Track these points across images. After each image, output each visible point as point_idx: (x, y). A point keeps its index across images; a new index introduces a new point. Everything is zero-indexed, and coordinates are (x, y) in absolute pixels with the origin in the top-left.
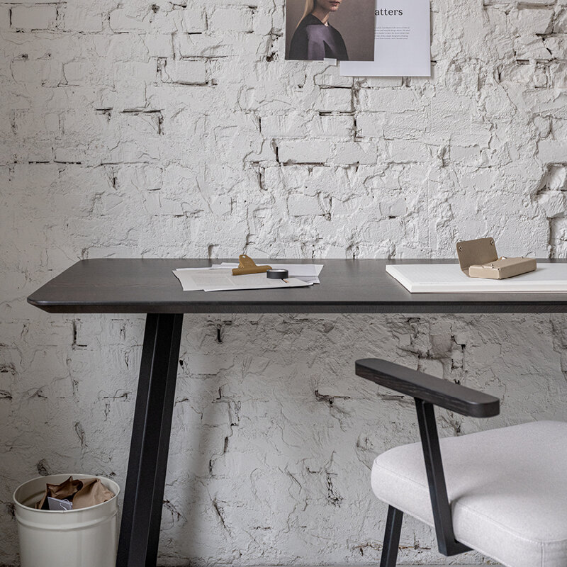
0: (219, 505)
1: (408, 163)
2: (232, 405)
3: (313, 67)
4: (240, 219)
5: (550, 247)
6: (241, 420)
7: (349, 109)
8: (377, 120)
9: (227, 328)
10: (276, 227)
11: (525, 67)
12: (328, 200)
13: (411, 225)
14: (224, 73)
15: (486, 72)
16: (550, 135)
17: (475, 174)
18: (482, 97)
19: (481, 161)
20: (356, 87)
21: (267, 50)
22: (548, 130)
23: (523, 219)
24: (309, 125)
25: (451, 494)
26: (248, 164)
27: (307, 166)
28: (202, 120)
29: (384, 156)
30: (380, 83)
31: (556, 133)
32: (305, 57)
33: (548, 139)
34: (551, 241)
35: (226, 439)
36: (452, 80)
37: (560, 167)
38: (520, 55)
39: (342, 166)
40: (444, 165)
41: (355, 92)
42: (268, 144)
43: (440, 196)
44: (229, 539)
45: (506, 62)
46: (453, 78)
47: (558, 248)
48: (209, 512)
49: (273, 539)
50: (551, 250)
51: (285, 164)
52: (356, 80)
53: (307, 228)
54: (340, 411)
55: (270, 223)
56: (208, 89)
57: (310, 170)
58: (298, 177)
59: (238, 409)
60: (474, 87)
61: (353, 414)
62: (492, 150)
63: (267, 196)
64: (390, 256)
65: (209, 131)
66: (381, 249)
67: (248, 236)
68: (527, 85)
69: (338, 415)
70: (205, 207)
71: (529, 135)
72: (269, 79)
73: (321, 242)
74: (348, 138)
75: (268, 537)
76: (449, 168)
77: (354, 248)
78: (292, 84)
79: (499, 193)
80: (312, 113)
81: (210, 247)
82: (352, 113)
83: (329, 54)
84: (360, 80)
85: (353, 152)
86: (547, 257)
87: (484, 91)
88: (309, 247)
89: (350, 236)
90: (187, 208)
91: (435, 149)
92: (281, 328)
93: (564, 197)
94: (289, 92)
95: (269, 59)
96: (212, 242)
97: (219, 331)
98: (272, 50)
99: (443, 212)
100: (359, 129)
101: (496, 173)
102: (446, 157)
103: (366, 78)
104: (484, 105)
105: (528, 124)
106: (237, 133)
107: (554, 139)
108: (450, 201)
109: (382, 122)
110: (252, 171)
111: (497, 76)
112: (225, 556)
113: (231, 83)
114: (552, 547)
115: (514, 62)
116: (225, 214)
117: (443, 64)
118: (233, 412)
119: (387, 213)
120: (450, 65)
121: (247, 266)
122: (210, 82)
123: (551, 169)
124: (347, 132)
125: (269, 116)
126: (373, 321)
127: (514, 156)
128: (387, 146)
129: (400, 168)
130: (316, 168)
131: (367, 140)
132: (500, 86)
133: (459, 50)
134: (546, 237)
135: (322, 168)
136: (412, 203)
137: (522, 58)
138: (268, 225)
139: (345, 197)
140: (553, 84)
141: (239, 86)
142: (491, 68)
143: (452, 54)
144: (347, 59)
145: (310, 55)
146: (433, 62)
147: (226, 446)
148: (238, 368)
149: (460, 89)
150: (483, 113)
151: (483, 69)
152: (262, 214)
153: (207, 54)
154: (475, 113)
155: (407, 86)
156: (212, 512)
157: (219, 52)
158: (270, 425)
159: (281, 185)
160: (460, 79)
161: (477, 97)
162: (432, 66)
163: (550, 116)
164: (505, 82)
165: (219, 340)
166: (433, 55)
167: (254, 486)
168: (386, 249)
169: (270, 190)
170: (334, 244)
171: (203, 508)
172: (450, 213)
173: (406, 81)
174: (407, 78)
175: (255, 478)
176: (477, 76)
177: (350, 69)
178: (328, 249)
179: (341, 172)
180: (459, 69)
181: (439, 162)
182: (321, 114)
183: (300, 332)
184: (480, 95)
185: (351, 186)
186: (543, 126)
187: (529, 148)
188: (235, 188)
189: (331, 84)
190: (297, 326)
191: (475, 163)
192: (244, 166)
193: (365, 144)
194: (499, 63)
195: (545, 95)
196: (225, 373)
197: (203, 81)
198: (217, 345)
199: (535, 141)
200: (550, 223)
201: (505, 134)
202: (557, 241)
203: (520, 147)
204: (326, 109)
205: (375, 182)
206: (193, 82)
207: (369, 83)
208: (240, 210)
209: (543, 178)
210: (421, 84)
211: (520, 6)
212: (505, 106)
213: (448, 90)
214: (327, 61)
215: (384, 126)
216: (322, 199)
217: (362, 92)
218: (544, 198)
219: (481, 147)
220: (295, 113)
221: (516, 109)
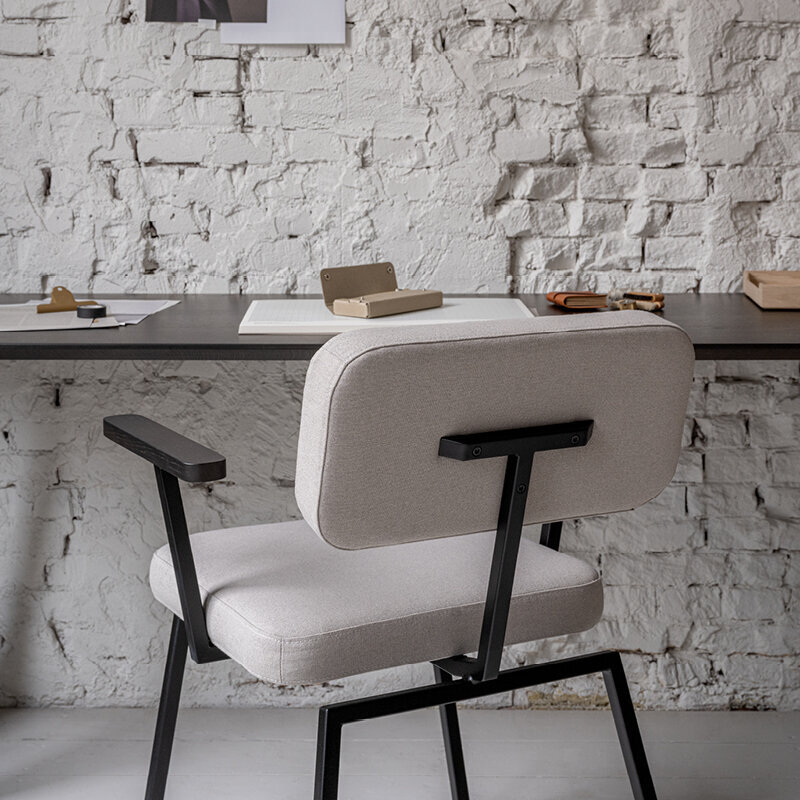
0: (58, 627)
1: (315, 162)
2: (75, 493)
3: (185, 31)
4: (83, 239)
5: (510, 278)
6: (87, 511)
7: (234, 88)
8: (272, 103)
9: (67, 388)
10: (132, 249)
11: (478, 31)
12: (205, 213)
13: (318, 247)
14: (65, 39)
15: (423, 36)
16: (514, 124)
17: (407, 177)
18: (418, 71)
19: (415, 159)
20: (245, 58)
21: (122, 8)
22: (510, 115)
23: (472, 238)
24: (178, 110)
26: (96, 164)
27: (176, 168)
28: (32, 105)
29: (282, 152)
30: (277, 53)
31: (522, 120)
32: (173, 18)
33: (510, 129)
34: (513, 269)
35: (67, 539)
36: (375, 49)
37: (526, 169)
38: (472, 13)
39: (224, 166)
40: (364, 164)
41: (243, 64)
42: (122, 137)
43: (359, 208)
44: (69, 670)
45: (452, 23)
46: (376, 45)
47: (522, 281)
48: (43, 635)
49: (129, 671)
50: (513, 281)
51: (148, 164)
52: (244, 49)
53: (177, 251)
54: (221, 501)
55: (125, 244)
56: (41, 61)
57: (181, 173)
58: (164, 181)
59: (81, 497)
60: (406, 58)
61: (238, 504)
62: (431, 143)
63: (120, 206)
64: (288, 291)
65: (43, 118)
66: (276, 281)
67: (95, 262)
68: (481, 54)
69: (217, 506)
70: (36, 222)
71: (481, 123)
72: (124, 48)
73: (196, 271)
74: (232, 128)
75: (123, 670)
76: (372, 170)
77: (241, 279)
78: (154, 54)
79: (440, 203)
80: (182, 94)
81: (44, 279)
82: (238, 92)
83: (206, 14)
84: (250, 49)
85: (238, 147)
86: (505, 290)
87: (420, 63)
88: (180, 277)
89: (234, 262)
90: (12, 224)
91: (351, 143)
92: (141, 388)
93: (531, 209)
94: (151, 65)
95: (126, 20)
96: (46, 271)
97: (58, 391)
98: (130, 8)
99: (362, 229)
100: (247, 115)
101: (435, 176)
102: (368, 153)
103: (258, 47)
104: (419, 82)
105: (481, 108)
106: (80, 121)
107: (518, 126)
108: (372, 215)
109: (279, 106)
110: (101, 174)
111: (439, 43)
112: (64, 695)
113: (71, 53)
114: (294, 644)
115: (463, 23)
116: (64, 233)
117: (362, 27)
118: (75, 501)
119: (285, 231)
120: (373, 28)
121: (63, 301)
122: (45, 53)
123: (514, 171)
124: (230, 119)
125: (124, 98)
126: (265, 379)
127: (461, 151)
128: (286, 139)
129: (304, 169)
130: (188, 170)
131: (259, 129)
132: (442, 56)
133: (386, 6)
134: (505, 265)
135: (197, 169)
136: (319, 218)
137: (475, 17)
138: (122, 246)
139: (228, 209)
140: (518, 53)
141: (84, 57)
142: (429, 32)
143: (374, 13)
144: (229, 19)
145: (180, 15)
146: (349, 23)
147: (66, 549)
148: (81, 442)
149: (388, 59)
150: (418, 93)
151: (419, 33)
152: (115, 231)
153: (40, 14)
154: (407, 94)
155: (316, 56)
156: (47, 637)
157: (56, 12)
158: (124, 519)
159: (141, 193)
160: (387, 47)
161: (410, 70)
162: (348, 30)
163: (512, 97)
164: (452, 51)
165: (57, 403)
166: (349, 13)
167: (103, 601)
168: (283, 281)
169: (125, 199)
170: (212, 274)
171: (34, 631)
172: (371, 231)
173: (312, 50)
174: (315, 46)
175: (105, 591)
176: (410, 43)
177: (234, 34)
178: (205, 280)
179: (222, 175)
180: (385, 33)
181: (357, 160)
182: (196, 95)
183: (165, 393)
184: (414, 69)
185: (237, 194)
186: (502, 110)
187: (482, 141)
188: (78, 197)
189: (209, 54)
190: (161, 386)
191: (408, 162)
192: (90, 167)
193: (256, 136)
194: (441, 24)
195: (506, 67)
196: (64, 448)
197: (35, 52)
198: (53, 410)
199: (490, 131)
200: (512, 245)
201: (448, 120)
202: (522, 270)
203: (469, 139)
204: (202, 88)
205: (270, 188)
206: (20, 52)
207: (262, 52)
208: (84, 228)
209: (502, 183)
210: (334, 53)
212: (448, 83)
213: (370, 61)
214: (203, 24)
215: (281, 111)
216: (197, 212)
217: (253, 63)
218: (505, 210)
219: (415, 139)
220: (160, 93)
221: (464, 87)
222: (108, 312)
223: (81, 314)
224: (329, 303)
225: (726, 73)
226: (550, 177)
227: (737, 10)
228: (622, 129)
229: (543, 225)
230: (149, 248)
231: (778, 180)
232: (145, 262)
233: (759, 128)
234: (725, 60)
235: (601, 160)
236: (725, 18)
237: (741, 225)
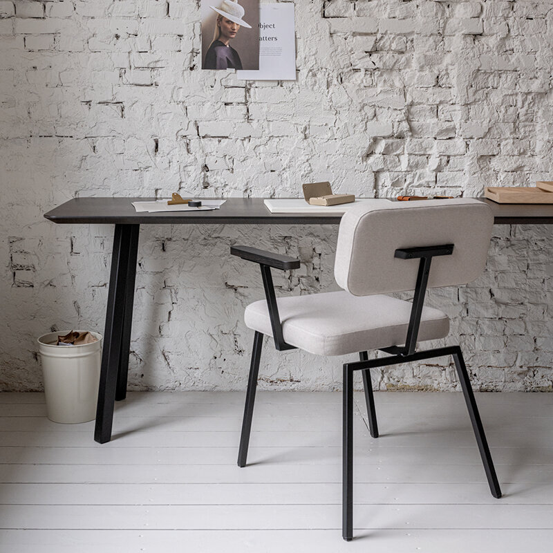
0: (166, 354)
1: (282, 137)
2: (173, 290)
3: (220, 74)
4: (175, 172)
5: (375, 191)
6: (179, 300)
7: (244, 101)
8: (262, 108)
9: (168, 242)
10: (198, 177)
11: (358, 74)
12: (231, 160)
13: (285, 176)
14: (162, 78)
15: (332, 77)
16: (375, 119)
17: (326, 144)
18: (330, 93)
19: (329, 135)
20: (248, 87)
21: (190, 63)
22: (373, 115)
23: (357, 172)
24: (218, 111)
25: (281, 319)
26: (179, 137)
27: (217, 139)
28: (149, 109)
29: (267, 132)
30: (263, 84)
31: (379, 117)
32: (215, 68)
33: (373, 121)
34: (376, 187)
35: (170, 313)
36: (310, 83)
37: (381, 140)
38: (355, 66)
39: (240, 138)
40: (306, 138)
41: (248, 90)
42: (192, 124)
43: (304, 158)
44: (172, 374)
45: (346, 70)
46: (310, 81)
47: (380, 192)
48: (160, 358)
49: (200, 374)
50: (376, 192)
51: (203, 137)
52: (248, 82)
53: (218, 178)
54: (241, 295)
55: (194, 175)
56: (153, 88)
57: (220, 141)
58: (212, 145)
59: (176, 293)
60: (324, 87)
61: (250, 297)
62: (337, 127)
63: (192, 157)
64: (271, 196)
65: (154, 115)
66: (266, 192)
67: (181, 183)
68: (359, 85)
69: (240, 298)
70: (152, 164)
71: (360, 118)
72: (192, 82)
73: (227, 187)
74: (243, 120)
75: (198, 374)
76: (309, 140)
77: (249, 191)
78: (206, 85)
79: (342, 156)
80: (220, 104)
81: (157, 190)
82: (246, 103)
83: (230, 66)
84: (251, 82)
85: (246, 129)
86: (373, 197)
87: (331, 89)
88: (220, 190)
89: (246, 183)
90: (141, 165)
91: (299, 127)
92: (203, 242)
93: (384, 158)
94: (205, 90)
95: (192, 69)
96: (158, 187)
97: (163, 244)
98: (194, 63)
99: (306, 167)
100: (250, 114)
101: (339, 143)
102: (307, 132)
103: (254, 81)
104: (331, 98)
105: (360, 111)
106: (171, 117)
107: (377, 120)
108: (310, 161)
109: (265, 109)
110: (182, 142)
111: (339, 80)
112: (170, 385)
113: (167, 84)
114: (330, 339)
115: (350, 70)
116: (165, 169)
117: (304, 72)
118: (173, 295)
119: (269, 168)
120: (309, 73)
121: (176, 199)
122: (154, 84)
123: (376, 140)
124: (243, 116)
125: (192, 106)
126: (261, 238)
127: (351, 132)
128: (268, 125)
129: (278, 139)
130: (223, 140)
131: (256, 121)
132: (341, 87)
133: (315, 63)
134: (372, 184)
135: (227, 139)
136: (285, 163)
137: (356, 68)
138: (193, 176)
139: (242, 158)
140: (377, 85)
141: (173, 86)
142: (335, 74)
143: (309, 65)
144: (241, 69)
145: (218, 67)
146: (298, 70)
147: (169, 317)
148: (176, 268)
149: (315, 88)
150: (331, 104)
151: (330, 75)
152: (189, 168)
153: (152, 66)
154: (325, 104)
155: (282, 86)
156: (161, 358)
157: (159, 65)
158: (197, 303)
159: (201, 151)
160: (315, 82)
161: (326, 93)
162: (297, 73)
163: (374, 106)
164: (345, 83)
165: (164, 250)
166: (298, 66)
167: (187, 343)
168: (269, 192)
169: (194, 154)
170: (235, 188)
171: (156, 355)
172: (310, 168)
173: (280, 83)
174: (281, 81)
175: (188, 337)
176: (326, 80)
177: (243, 75)
178: (232, 191)
179: (239, 142)
180: (314, 75)
181: (303, 136)
182: (225, 104)
183: (215, 245)
184: (328, 92)
185: (246, 151)
186: (370, 112)
187: (361, 126)
188: (171, 152)
189: (232, 85)
190: (213, 242)
191: (326, 137)
192: (177, 139)
193: (254, 124)
194: (340, 71)
195: (371, 92)
196: (167, 271)
197: (149, 83)
198: (162, 253)
199: (364, 122)
200: (375, 175)
201: (344, 117)
202: (380, 187)
203: (355, 126)
204: (229, 101)
205: (262, 148)
206: (142, 84)
207: (257, 84)
208: (175, 165)
209: (370, 146)
210: (290, 85)
211: (354, 34)
212: (345, 99)
213: (308, 88)
214: (229, 70)
215: (266, 112)
216: (227, 160)
217: (252, 89)
218: (372, 159)
219: (329, 126)
220: (209, 103)
221: (352, 101)
222: (202, 204)
223: (190, 204)
224: (307, 199)
225: (474, 95)
226: (392, 144)
227: (479, 65)
228: (426, 121)
229: (390, 166)
230: (205, 177)
231: (499, 145)
232: (204, 183)
233: (490, 121)
234: (474, 88)
235: (416, 136)
236: (473, 68)
237: (482, 166)
